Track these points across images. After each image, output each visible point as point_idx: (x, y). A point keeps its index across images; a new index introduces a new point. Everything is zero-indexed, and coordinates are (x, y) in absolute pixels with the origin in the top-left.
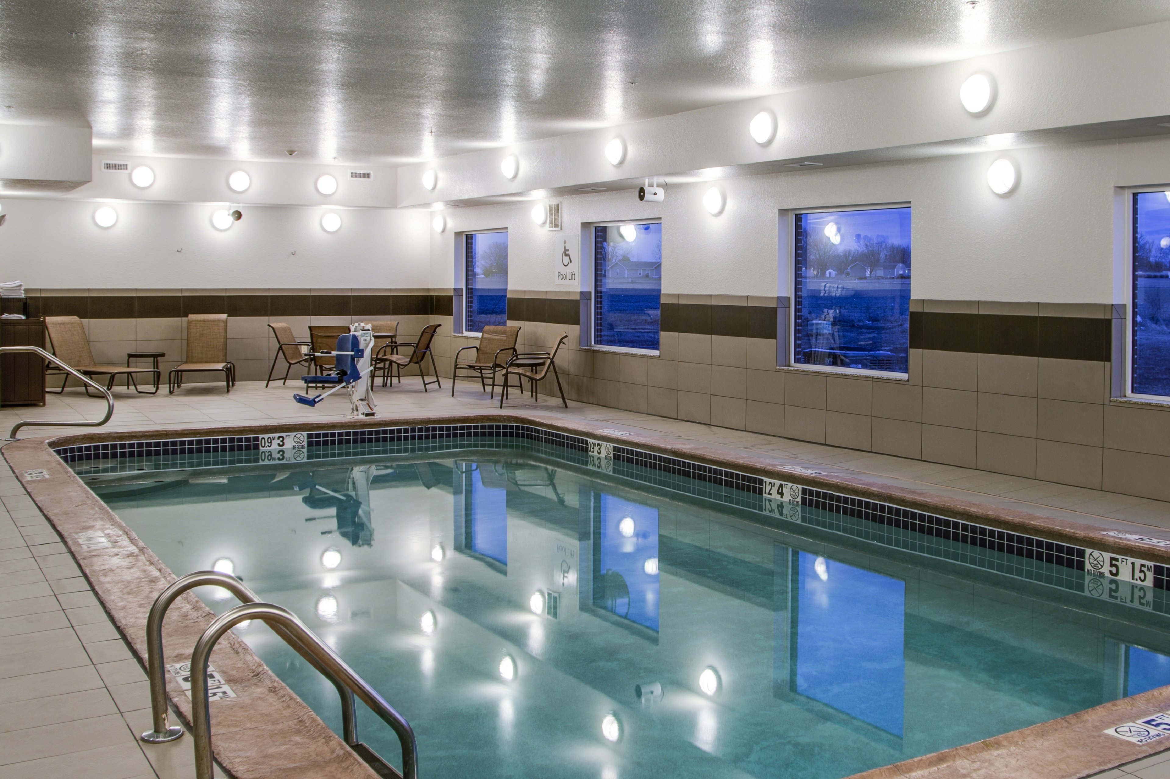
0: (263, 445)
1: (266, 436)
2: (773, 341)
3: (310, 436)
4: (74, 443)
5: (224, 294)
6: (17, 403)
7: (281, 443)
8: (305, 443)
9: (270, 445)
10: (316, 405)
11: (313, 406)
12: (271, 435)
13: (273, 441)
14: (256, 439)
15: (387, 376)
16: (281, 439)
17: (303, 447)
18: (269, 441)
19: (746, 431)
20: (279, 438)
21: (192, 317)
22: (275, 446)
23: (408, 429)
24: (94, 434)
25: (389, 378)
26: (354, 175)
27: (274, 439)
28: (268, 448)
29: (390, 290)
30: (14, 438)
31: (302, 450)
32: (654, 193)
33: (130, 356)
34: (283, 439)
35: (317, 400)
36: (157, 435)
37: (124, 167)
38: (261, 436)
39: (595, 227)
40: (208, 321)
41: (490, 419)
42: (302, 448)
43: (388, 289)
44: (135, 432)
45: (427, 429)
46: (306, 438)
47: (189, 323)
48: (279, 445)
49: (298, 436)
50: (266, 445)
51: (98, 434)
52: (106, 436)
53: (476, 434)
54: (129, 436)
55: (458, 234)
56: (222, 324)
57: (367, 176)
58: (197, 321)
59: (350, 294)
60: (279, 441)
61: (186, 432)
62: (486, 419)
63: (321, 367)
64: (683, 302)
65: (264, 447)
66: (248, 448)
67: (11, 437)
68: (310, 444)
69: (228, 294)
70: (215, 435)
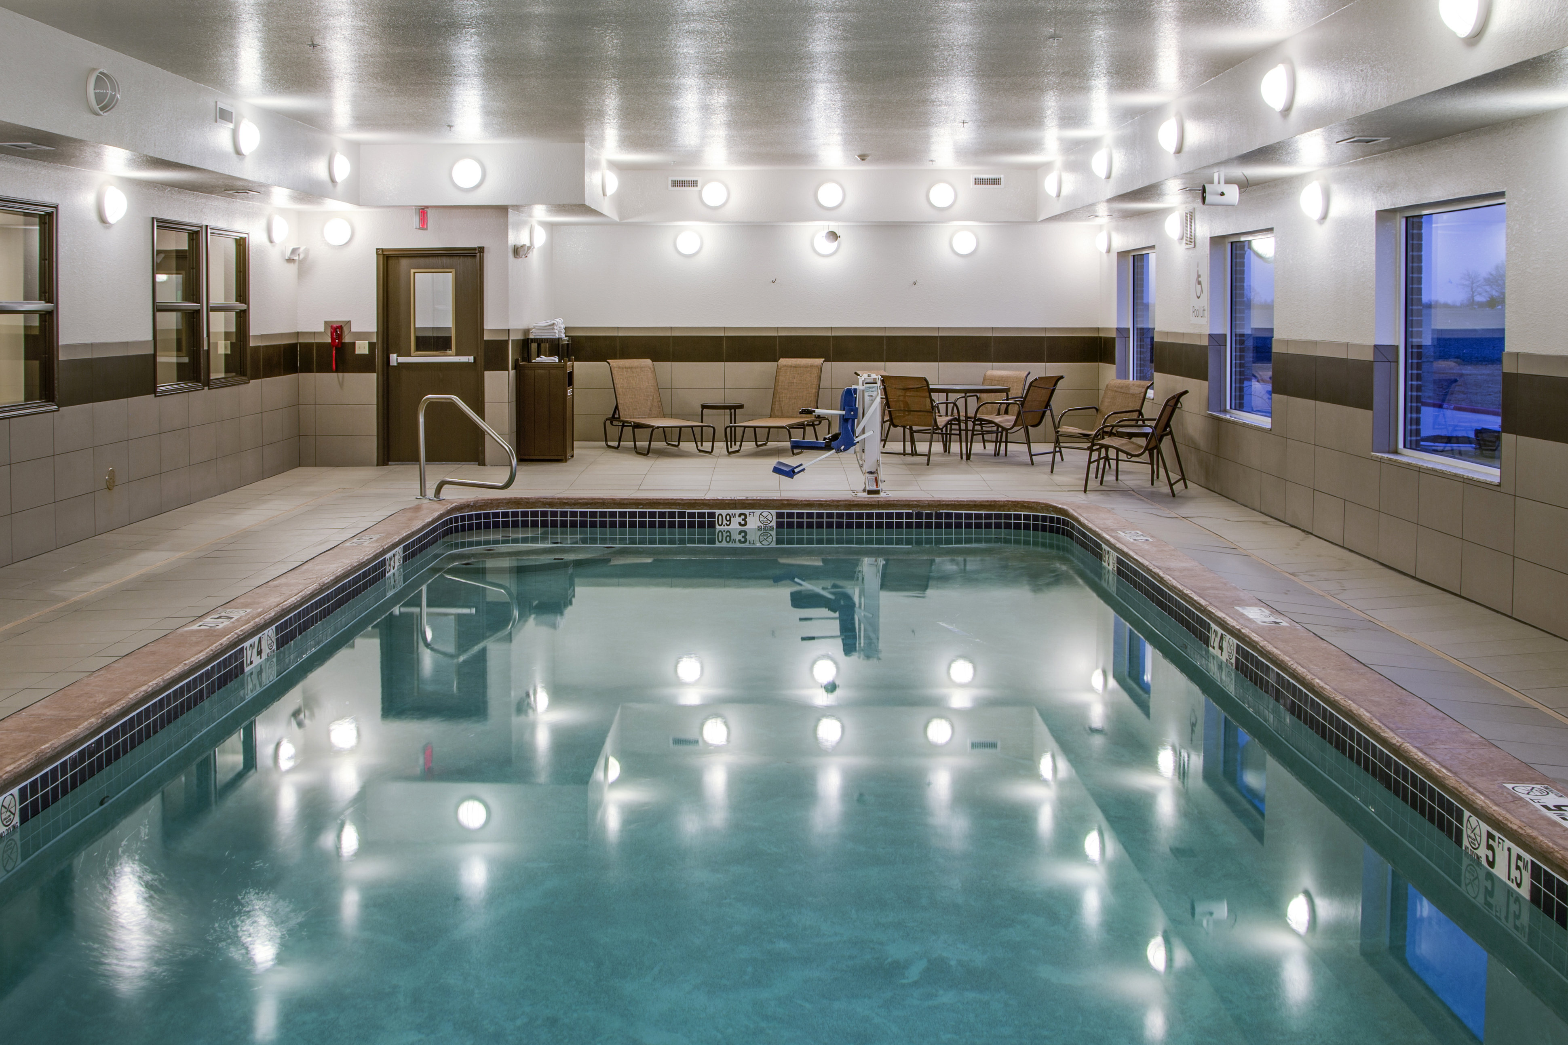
0: (720, 523)
1: (724, 512)
2: (1369, 413)
3: (779, 515)
4: (498, 507)
5: (829, 334)
6: (537, 457)
7: (743, 522)
8: (774, 524)
9: (728, 523)
10: (795, 477)
11: (792, 477)
12: (730, 512)
13: (732, 519)
14: (712, 515)
15: (1001, 442)
16: (743, 517)
17: (771, 528)
18: (728, 518)
19: (1343, 547)
20: (740, 515)
21: (783, 361)
22: (735, 525)
23: (912, 514)
24: (521, 498)
25: (1003, 445)
26: (978, 181)
27: (734, 516)
28: (726, 527)
29: (1045, 329)
30: (438, 497)
31: (770, 532)
32: (1220, 192)
33: (704, 407)
34: (746, 517)
35: (796, 470)
36: (592, 503)
37: (695, 183)
38: (718, 512)
39: (1232, 243)
40: (800, 367)
41: (1024, 506)
42: (770, 530)
43: (1042, 328)
44: (567, 499)
45: (939, 516)
46: (774, 517)
47: (778, 369)
48: (740, 524)
49: (765, 514)
50: (724, 523)
51: (525, 498)
52: (534, 501)
53: (1008, 526)
54: (560, 503)
55: (1122, 255)
56: (815, 372)
57: (996, 182)
58: (788, 366)
59: (990, 335)
60: (740, 520)
61: (625, 502)
62: (1019, 506)
63: (911, 428)
64: (1292, 351)
65: (721, 525)
66: (701, 525)
67: (435, 497)
68: (780, 525)
69: (833, 334)
70: (661, 507)
